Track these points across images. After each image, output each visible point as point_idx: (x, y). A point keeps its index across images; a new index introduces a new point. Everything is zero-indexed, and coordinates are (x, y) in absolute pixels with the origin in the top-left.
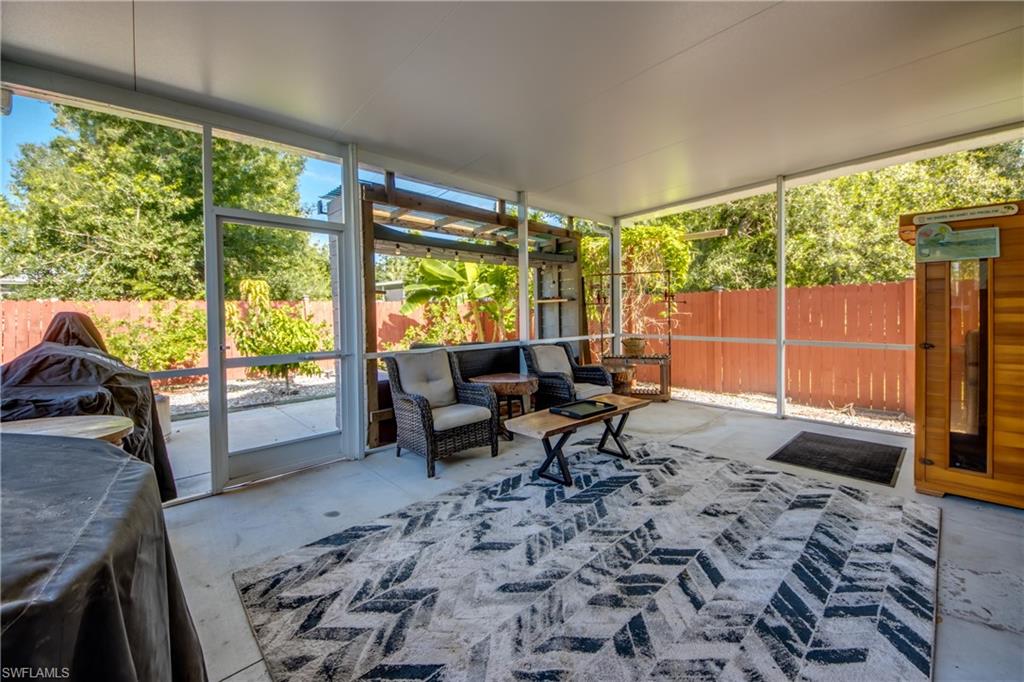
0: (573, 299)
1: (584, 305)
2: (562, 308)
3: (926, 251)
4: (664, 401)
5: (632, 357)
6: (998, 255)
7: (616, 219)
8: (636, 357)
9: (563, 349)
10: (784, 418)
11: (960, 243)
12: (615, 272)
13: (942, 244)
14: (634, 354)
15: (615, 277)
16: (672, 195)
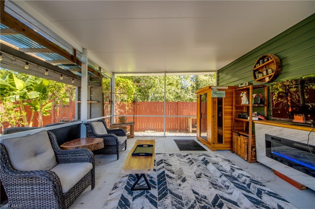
0: (99, 102)
1: (103, 104)
2: (91, 105)
3: (214, 95)
4: (132, 137)
5: (123, 124)
6: (225, 97)
7: (113, 73)
8: (124, 123)
9: (102, 123)
10: (166, 137)
11: (219, 94)
12: (112, 92)
13: (216, 94)
14: (124, 122)
15: (112, 94)
16: (130, 70)
